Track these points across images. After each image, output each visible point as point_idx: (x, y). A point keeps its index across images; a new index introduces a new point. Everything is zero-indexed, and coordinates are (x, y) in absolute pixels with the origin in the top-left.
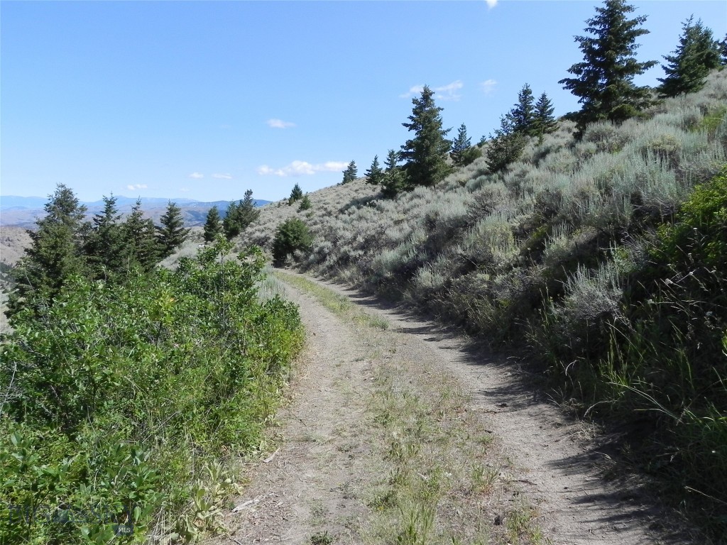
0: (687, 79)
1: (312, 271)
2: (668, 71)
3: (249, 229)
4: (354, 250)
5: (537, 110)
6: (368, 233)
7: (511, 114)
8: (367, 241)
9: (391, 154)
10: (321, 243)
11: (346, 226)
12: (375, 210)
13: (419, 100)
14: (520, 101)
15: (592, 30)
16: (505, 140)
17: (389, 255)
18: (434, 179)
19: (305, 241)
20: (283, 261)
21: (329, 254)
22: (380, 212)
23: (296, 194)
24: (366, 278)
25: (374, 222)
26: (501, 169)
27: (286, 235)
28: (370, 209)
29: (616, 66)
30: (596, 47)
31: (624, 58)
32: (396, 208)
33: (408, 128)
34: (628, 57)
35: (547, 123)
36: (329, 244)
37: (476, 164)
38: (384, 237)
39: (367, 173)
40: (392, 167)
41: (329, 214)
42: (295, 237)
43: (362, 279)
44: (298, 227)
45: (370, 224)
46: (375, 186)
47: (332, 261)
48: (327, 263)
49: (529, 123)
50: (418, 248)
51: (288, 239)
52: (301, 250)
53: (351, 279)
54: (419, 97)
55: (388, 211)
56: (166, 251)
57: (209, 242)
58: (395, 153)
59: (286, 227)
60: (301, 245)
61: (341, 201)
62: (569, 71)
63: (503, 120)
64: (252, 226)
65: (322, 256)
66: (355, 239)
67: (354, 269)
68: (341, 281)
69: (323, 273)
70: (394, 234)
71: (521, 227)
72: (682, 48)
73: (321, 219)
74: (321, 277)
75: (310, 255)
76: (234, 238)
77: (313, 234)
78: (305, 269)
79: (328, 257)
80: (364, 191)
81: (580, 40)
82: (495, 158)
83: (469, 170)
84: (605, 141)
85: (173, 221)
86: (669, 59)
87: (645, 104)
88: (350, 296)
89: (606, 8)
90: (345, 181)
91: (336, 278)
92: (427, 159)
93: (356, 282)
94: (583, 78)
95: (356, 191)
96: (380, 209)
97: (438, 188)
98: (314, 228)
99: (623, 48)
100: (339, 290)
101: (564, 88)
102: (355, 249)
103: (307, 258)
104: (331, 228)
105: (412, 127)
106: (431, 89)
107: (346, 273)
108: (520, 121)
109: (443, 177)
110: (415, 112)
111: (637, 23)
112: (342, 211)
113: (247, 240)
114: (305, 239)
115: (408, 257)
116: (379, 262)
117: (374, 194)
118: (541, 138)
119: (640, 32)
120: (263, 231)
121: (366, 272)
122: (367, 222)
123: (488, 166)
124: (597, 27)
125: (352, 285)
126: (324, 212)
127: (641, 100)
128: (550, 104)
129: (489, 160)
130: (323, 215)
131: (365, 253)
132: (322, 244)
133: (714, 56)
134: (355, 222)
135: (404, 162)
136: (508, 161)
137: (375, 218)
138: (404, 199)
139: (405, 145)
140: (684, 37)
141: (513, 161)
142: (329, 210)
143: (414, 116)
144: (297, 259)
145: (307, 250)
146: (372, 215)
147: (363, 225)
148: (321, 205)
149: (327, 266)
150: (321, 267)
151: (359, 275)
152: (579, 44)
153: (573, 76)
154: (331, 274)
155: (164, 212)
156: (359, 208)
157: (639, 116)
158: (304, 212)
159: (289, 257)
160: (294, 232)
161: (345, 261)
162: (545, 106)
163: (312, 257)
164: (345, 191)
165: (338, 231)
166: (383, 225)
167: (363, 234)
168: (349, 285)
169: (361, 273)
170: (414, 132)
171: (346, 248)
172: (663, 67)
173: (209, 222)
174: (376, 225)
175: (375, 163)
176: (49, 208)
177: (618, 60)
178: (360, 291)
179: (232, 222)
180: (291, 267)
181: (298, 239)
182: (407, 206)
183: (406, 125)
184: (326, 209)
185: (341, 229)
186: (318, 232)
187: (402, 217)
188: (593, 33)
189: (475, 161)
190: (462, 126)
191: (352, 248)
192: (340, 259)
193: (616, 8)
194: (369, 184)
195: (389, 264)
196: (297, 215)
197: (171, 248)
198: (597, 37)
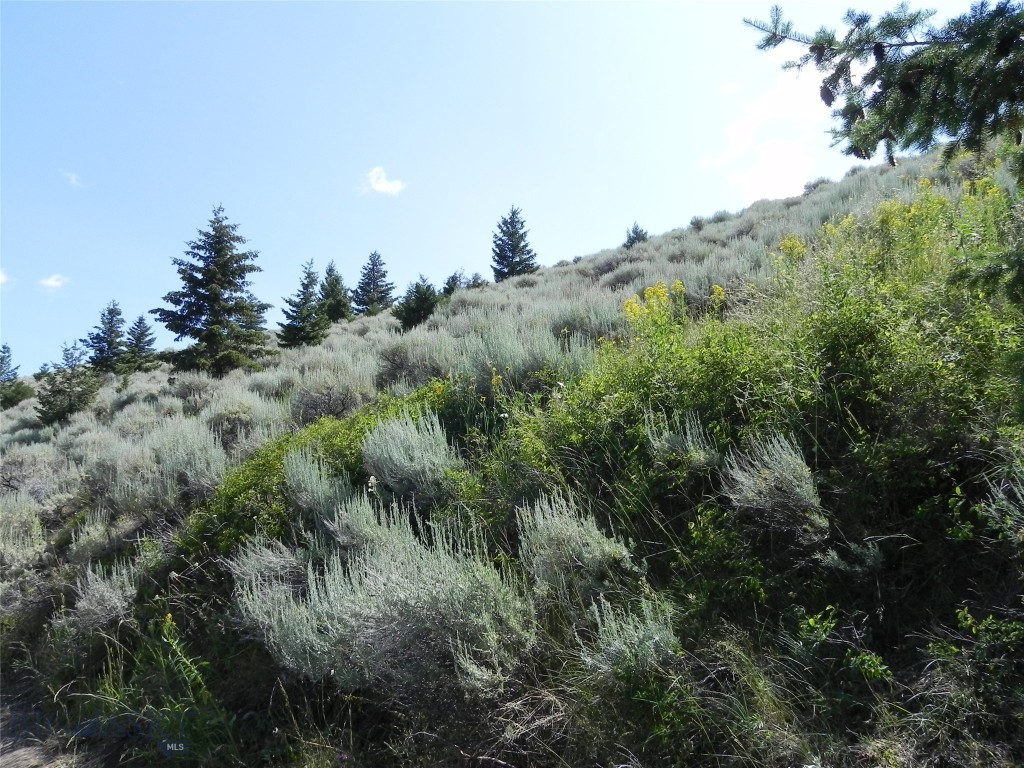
0: (308, 329)
2: (289, 316)
5: (130, 337)
7: (88, 339)
14: (103, 323)
15: (195, 255)
16: (68, 379)
26: (60, 420)
29: (223, 303)
30: (199, 276)
31: (234, 295)
34: (238, 294)
35: (145, 357)
37: (22, 409)
49: (115, 354)
62: (164, 298)
63: (66, 350)
71: (58, 511)
72: (304, 293)
81: (179, 264)
82: (49, 403)
83: (8, 416)
84: (197, 397)
86: (290, 302)
87: (258, 352)
89: (213, 233)
94: (182, 311)
99: (231, 283)
101: (156, 320)
108: (101, 350)
111: (247, 258)
118: (125, 380)
119: (252, 269)
123: (39, 415)
124: (202, 253)
127: (254, 347)
128: (149, 332)
129: (40, 407)
133: (345, 305)
136: (72, 409)
140: (305, 282)
141: (79, 410)
152: (176, 267)
153: (170, 307)
157: (250, 367)
162: (143, 334)
172: (283, 310)
177: (226, 296)
188: (196, 259)
189: (21, 404)
190: (4, 347)
193: (223, 235)
198: (201, 264)
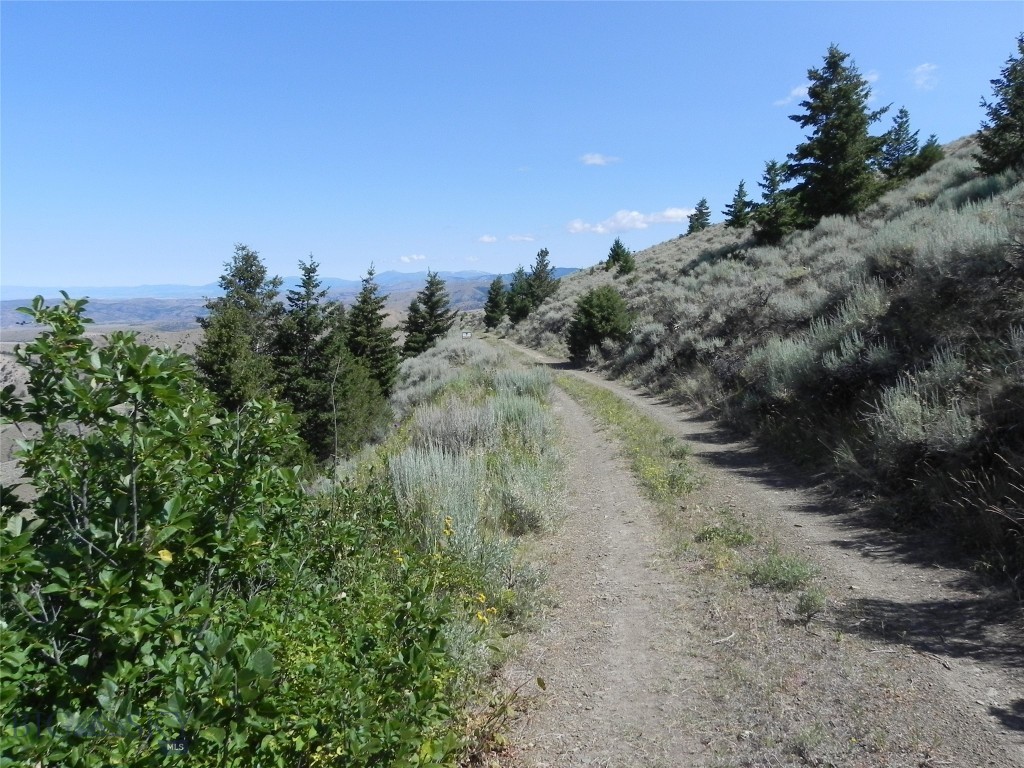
1: (630, 376)
3: (542, 308)
4: (705, 339)
6: (733, 304)
8: (730, 320)
9: (771, 169)
10: (647, 326)
11: (691, 295)
12: (743, 265)
13: (821, 72)
17: (786, 351)
18: (856, 202)
19: (621, 324)
20: (585, 357)
21: (659, 346)
22: (752, 268)
23: (618, 254)
24: (731, 395)
25: (742, 285)
27: (588, 314)
28: (733, 263)
32: (785, 258)
33: (799, 124)
36: (660, 328)
38: (766, 310)
39: (726, 210)
40: (773, 191)
41: (663, 277)
42: (603, 317)
43: (721, 397)
44: (608, 300)
45: (736, 289)
46: (740, 230)
47: (664, 358)
48: (655, 362)
50: (863, 332)
51: (591, 321)
52: (614, 339)
53: (699, 396)
54: (820, 65)
55: (769, 264)
56: (424, 343)
57: (491, 328)
58: (778, 166)
59: (588, 301)
60: (614, 330)
61: (683, 256)
64: (547, 303)
65: (648, 350)
66: (706, 316)
67: (706, 375)
68: (680, 400)
69: (647, 381)
70: (790, 304)
73: (650, 285)
74: (643, 389)
75: (627, 346)
76: (522, 322)
77: (633, 311)
78: (617, 372)
79: (657, 352)
80: (721, 239)
82: (994, 145)
83: (926, 182)
85: (435, 299)
88: (696, 437)
90: (692, 229)
91: (671, 391)
92: (842, 166)
93: (709, 403)
95: (709, 240)
96: (754, 263)
97: (864, 218)
98: (638, 300)
100: (675, 422)
102: (707, 337)
103: (622, 351)
104: (663, 299)
105: (806, 121)
106: (842, 50)
107: (689, 384)
109: (874, 198)
110: (813, 93)
112: (684, 272)
113: (536, 325)
114: (621, 320)
115: (839, 354)
116: (762, 366)
117: (740, 241)
120: (560, 309)
121: (730, 382)
122: (729, 286)
123: (978, 165)
125: (701, 409)
126: (654, 275)
129: (980, 152)
130: (654, 280)
131: (728, 344)
132: (647, 328)
134: (706, 287)
135: (793, 183)
137: (745, 278)
138: (800, 243)
139: (795, 152)
142: (662, 272)
143: (811, 101)
144: (606, 354)
145: (624, 338)
146: (739, 273)
147: (723, 291)
148: (652, 265)
149: (656, 369)
150: (646, 369)
151: (715, 387)
154: (661, 384)
155: (422, 286)
156: (713, 264)
158: (624, 278)
159: (593, 351)
160: (601, 308)
161: (687, 358)
163: (630, 351)
164: (691, 243)
165: (677, 304)
166: (762, 288)
167: (723, 308)
168: (695, 408)
169: (720, 385)
170: (810, 129)
171: (690, 335)
173: (491, 300)
174: (748, 290)
175: (741, 193)
176: (227, 283)
178: (719, 426)
179: (518, 299)
180: (596, 368)
181: (608, 320)
182: (808, 252)
183: (796, 118)
184: (658, 271)
185: (682, 301)
186: (643, 308)
187: (800, 271)
190: (901, 112)
191: (701, 334)
192: (680, 354)
194: (731, 228)
195: (788, 372)
196: (613, 283)
197: (431, 339)
